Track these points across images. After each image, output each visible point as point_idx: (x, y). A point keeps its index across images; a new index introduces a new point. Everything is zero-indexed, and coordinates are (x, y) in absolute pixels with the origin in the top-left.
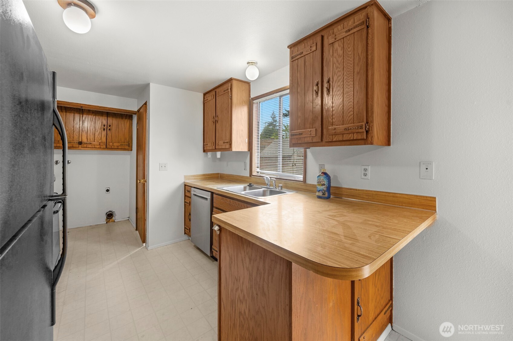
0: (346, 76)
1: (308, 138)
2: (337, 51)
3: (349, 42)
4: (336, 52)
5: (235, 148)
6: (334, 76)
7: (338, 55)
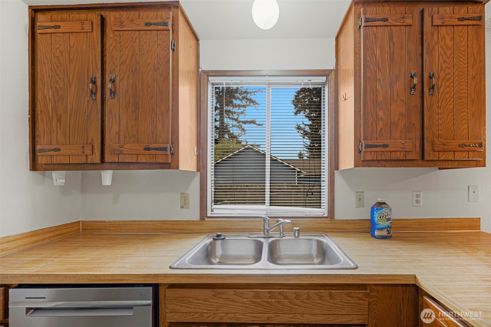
0: (458, 77)
1: (398, 153)
2: (445, 39)
3: (461, 34)
4: (443, 40)
5: (182, 167)
6: (440, 72)
7: (446, 45)
